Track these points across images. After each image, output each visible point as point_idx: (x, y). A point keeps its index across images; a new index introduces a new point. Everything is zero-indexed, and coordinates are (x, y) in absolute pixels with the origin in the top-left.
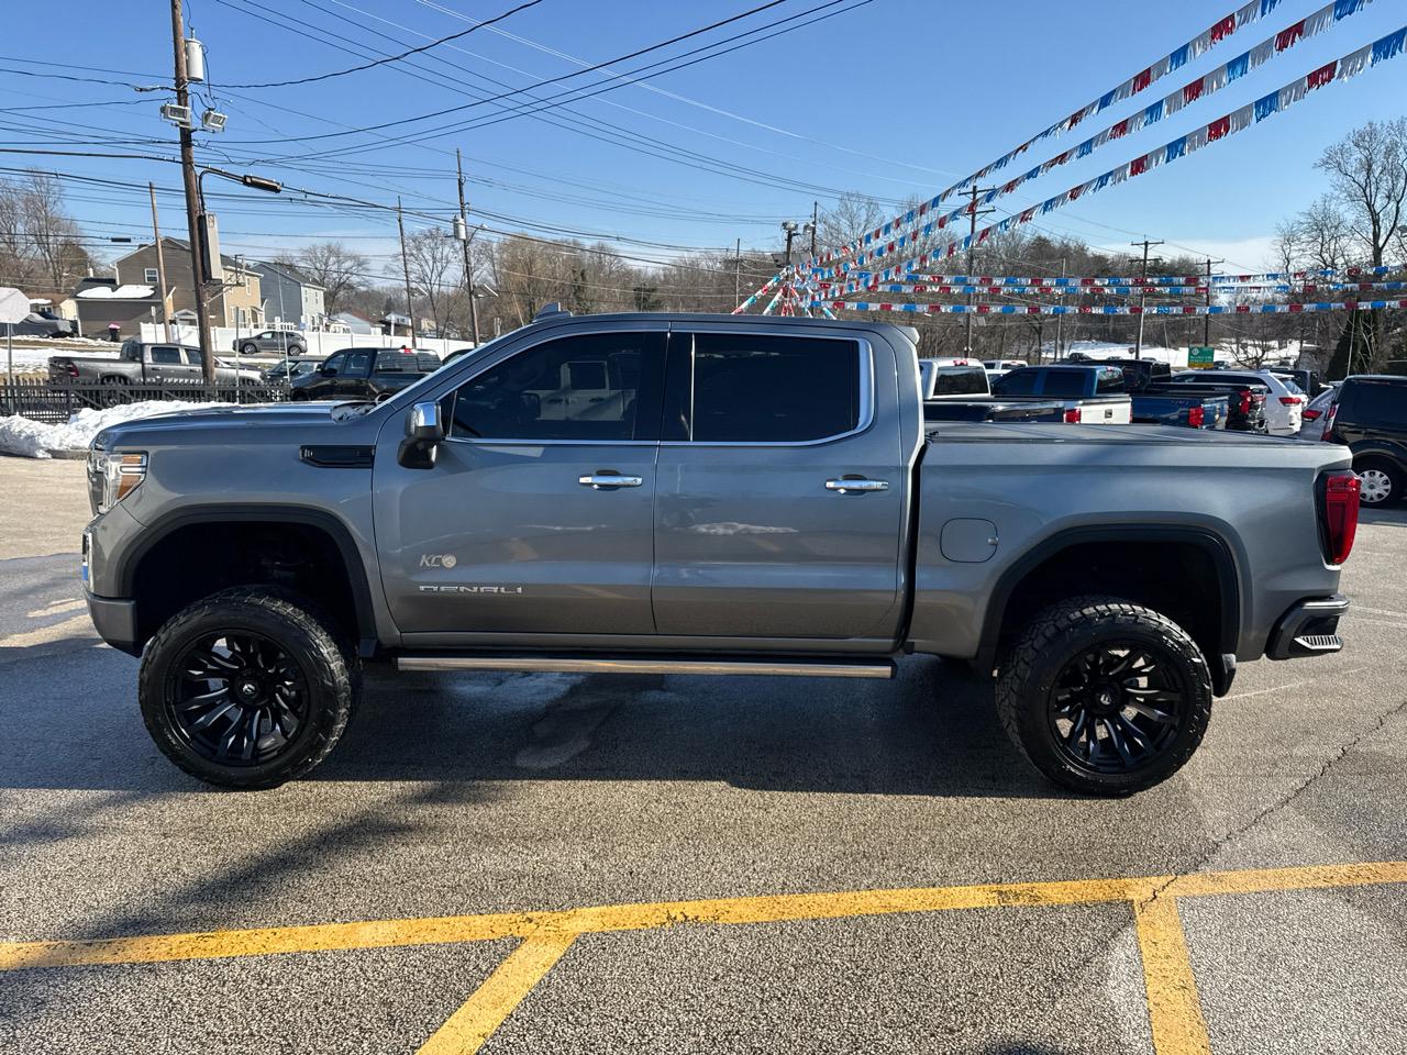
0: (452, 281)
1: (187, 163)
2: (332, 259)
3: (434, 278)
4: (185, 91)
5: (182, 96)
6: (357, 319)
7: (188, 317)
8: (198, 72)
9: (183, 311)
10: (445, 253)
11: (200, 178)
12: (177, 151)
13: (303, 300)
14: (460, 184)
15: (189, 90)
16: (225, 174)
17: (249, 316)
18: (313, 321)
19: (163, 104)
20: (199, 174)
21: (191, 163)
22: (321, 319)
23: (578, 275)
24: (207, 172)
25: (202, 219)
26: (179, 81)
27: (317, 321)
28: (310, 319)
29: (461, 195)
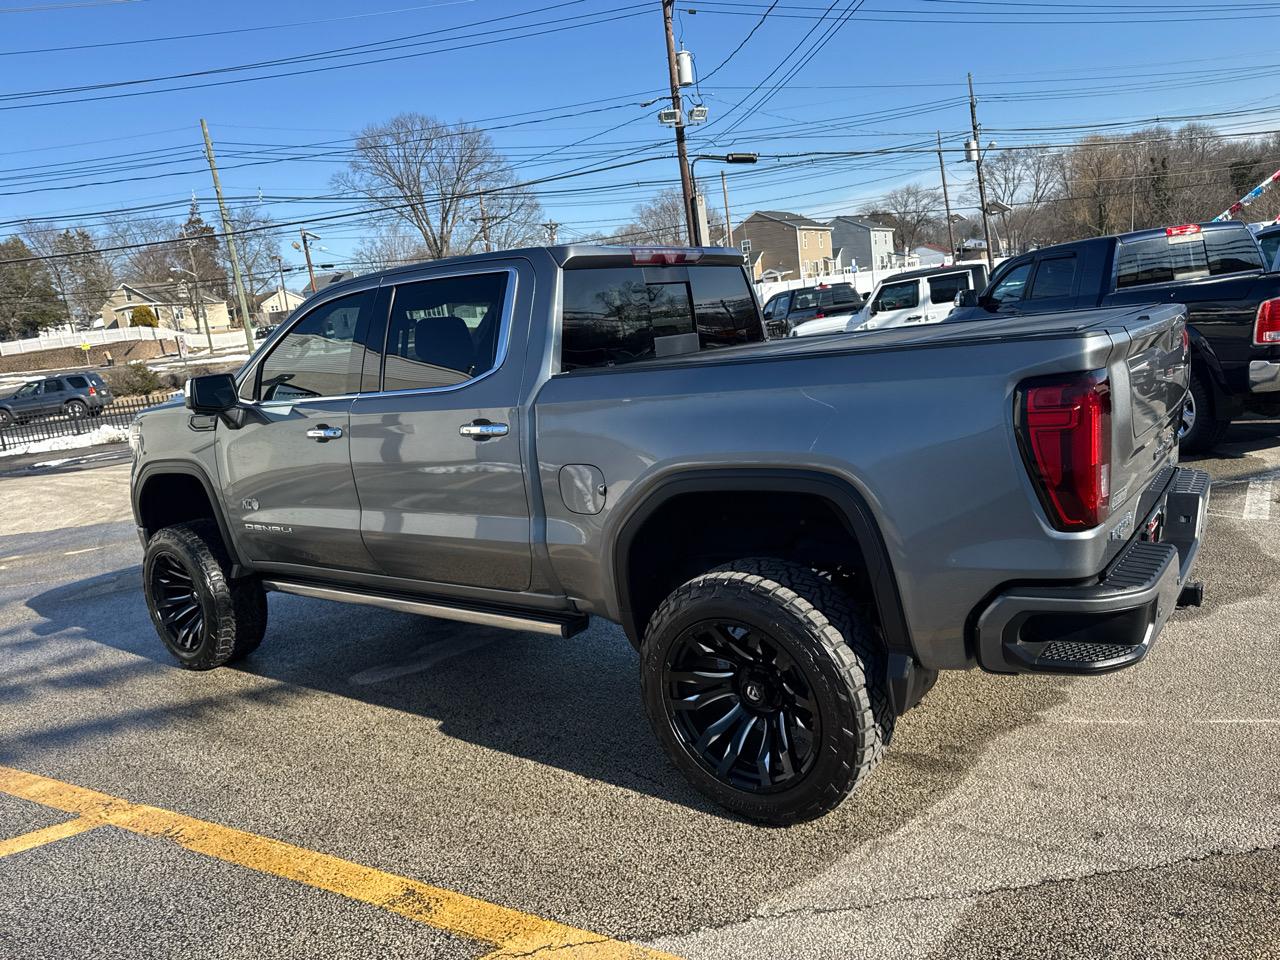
0: (1026, 199)
1: (682, 156)
2: (911, 199)
3: (1006, 198)
4: (677, 97)
5: (676, 100)
6: (932, 251)
7: (771, 276)
8: (688, 77)
9: (768, 271)
10: (1017, 172)
11: (693, 165)
12: (674, 147)
13: (873, 243)
14: (972, 106)
15: (680, 95)
16: (713, 157)
17: (821, 266)
18: (882, 262)
19: (658, 113)
20: (691, 163)
21: (684, 156)
22: (890, 257)
23: (1158, 165)
24: (697, 159)
25: (693, 200)
26: (674, 89)
27: (886, 260)
28: (879, 259)
29: (973, 117)
